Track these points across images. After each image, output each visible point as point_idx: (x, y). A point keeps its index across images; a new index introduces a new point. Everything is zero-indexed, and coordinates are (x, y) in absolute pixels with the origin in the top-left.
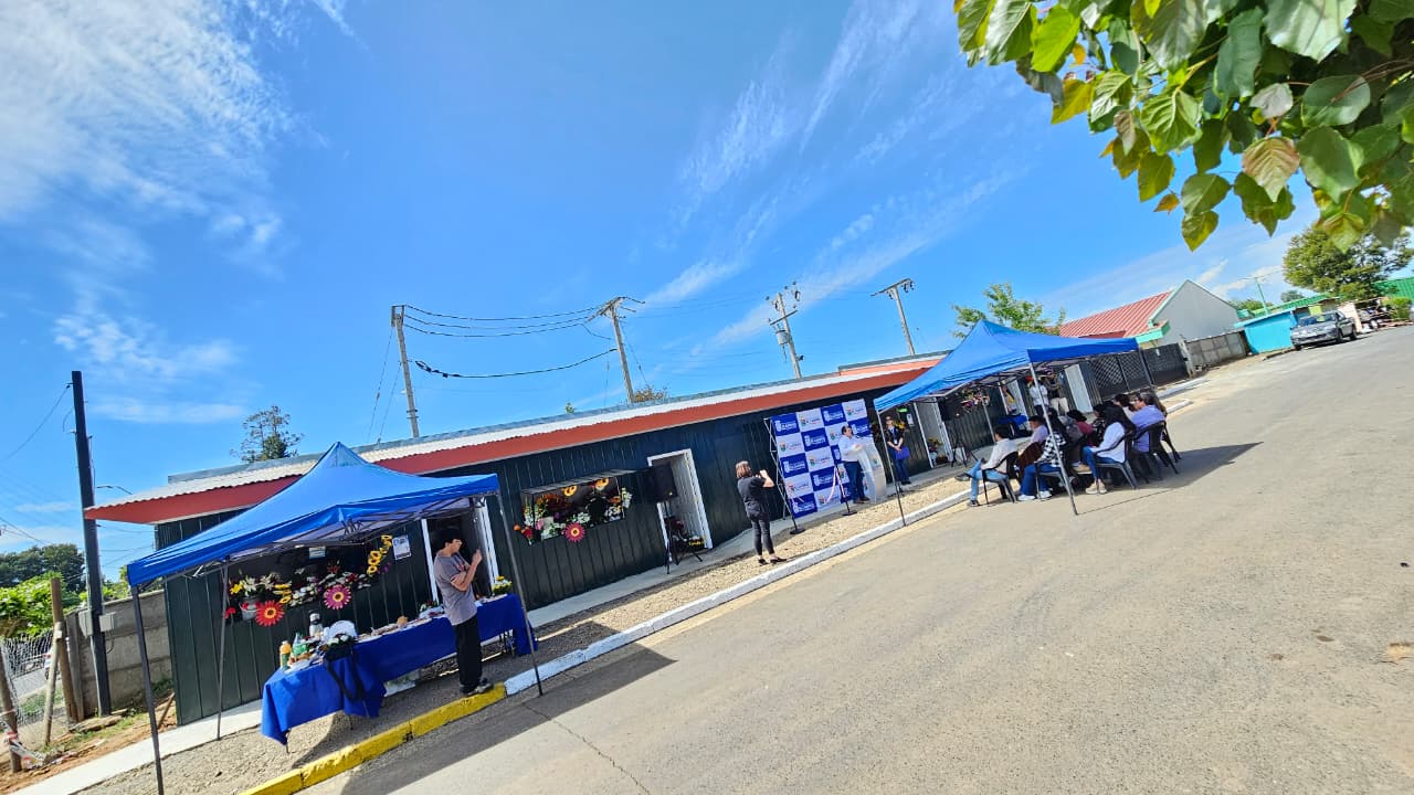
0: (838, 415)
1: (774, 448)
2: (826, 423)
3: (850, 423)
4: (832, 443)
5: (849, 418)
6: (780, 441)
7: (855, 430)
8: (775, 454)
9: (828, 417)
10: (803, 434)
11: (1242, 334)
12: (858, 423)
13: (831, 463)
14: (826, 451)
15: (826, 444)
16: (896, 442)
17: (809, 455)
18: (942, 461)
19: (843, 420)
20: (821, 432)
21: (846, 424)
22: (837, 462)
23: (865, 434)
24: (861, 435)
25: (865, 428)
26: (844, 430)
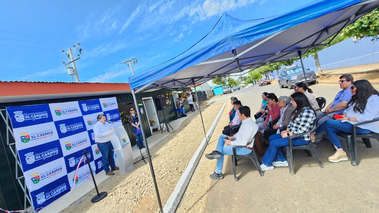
0: (96, 107)
1: (12, 140)
2: (84, 113)
3: (105, 113)
4: (89, 128)
5: (104, 109)
6: (17, 133)
7: (109, 117)
8: (14, 147)
9: (86, 108)
10: (57, 124)
11: (213, 90)
12: (111, 112)
13: (88, 144)
14: (84, 135)
15: (84, 129)
16: (136, 123)
17: (63, 142)
18: (155, 130)
19: (100, 110)
20: (80, 120)
21: (102, 113)
22: (93, 142)
23: (116, 120)
24: (113, 120)
25: (116, 116)
26: (99, 118)
